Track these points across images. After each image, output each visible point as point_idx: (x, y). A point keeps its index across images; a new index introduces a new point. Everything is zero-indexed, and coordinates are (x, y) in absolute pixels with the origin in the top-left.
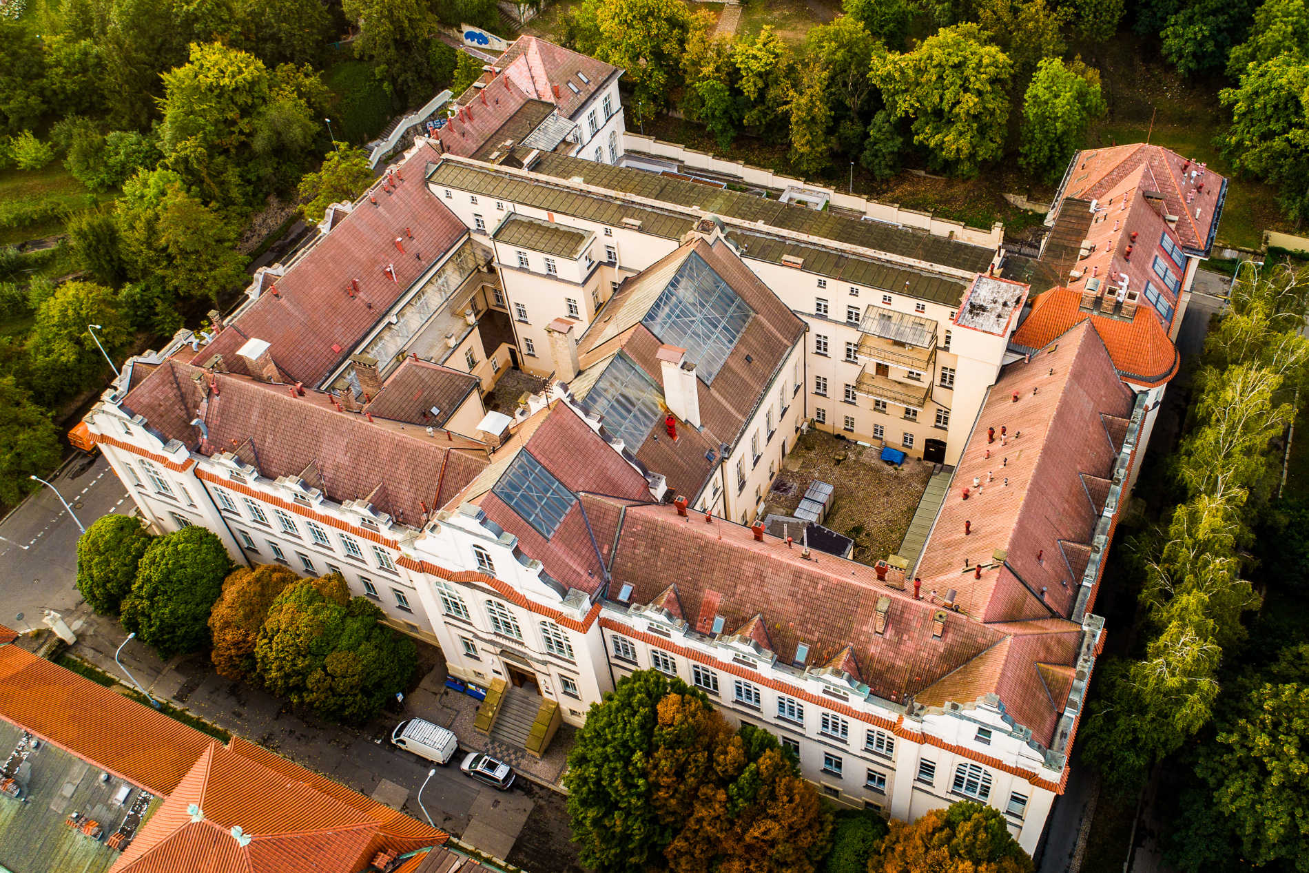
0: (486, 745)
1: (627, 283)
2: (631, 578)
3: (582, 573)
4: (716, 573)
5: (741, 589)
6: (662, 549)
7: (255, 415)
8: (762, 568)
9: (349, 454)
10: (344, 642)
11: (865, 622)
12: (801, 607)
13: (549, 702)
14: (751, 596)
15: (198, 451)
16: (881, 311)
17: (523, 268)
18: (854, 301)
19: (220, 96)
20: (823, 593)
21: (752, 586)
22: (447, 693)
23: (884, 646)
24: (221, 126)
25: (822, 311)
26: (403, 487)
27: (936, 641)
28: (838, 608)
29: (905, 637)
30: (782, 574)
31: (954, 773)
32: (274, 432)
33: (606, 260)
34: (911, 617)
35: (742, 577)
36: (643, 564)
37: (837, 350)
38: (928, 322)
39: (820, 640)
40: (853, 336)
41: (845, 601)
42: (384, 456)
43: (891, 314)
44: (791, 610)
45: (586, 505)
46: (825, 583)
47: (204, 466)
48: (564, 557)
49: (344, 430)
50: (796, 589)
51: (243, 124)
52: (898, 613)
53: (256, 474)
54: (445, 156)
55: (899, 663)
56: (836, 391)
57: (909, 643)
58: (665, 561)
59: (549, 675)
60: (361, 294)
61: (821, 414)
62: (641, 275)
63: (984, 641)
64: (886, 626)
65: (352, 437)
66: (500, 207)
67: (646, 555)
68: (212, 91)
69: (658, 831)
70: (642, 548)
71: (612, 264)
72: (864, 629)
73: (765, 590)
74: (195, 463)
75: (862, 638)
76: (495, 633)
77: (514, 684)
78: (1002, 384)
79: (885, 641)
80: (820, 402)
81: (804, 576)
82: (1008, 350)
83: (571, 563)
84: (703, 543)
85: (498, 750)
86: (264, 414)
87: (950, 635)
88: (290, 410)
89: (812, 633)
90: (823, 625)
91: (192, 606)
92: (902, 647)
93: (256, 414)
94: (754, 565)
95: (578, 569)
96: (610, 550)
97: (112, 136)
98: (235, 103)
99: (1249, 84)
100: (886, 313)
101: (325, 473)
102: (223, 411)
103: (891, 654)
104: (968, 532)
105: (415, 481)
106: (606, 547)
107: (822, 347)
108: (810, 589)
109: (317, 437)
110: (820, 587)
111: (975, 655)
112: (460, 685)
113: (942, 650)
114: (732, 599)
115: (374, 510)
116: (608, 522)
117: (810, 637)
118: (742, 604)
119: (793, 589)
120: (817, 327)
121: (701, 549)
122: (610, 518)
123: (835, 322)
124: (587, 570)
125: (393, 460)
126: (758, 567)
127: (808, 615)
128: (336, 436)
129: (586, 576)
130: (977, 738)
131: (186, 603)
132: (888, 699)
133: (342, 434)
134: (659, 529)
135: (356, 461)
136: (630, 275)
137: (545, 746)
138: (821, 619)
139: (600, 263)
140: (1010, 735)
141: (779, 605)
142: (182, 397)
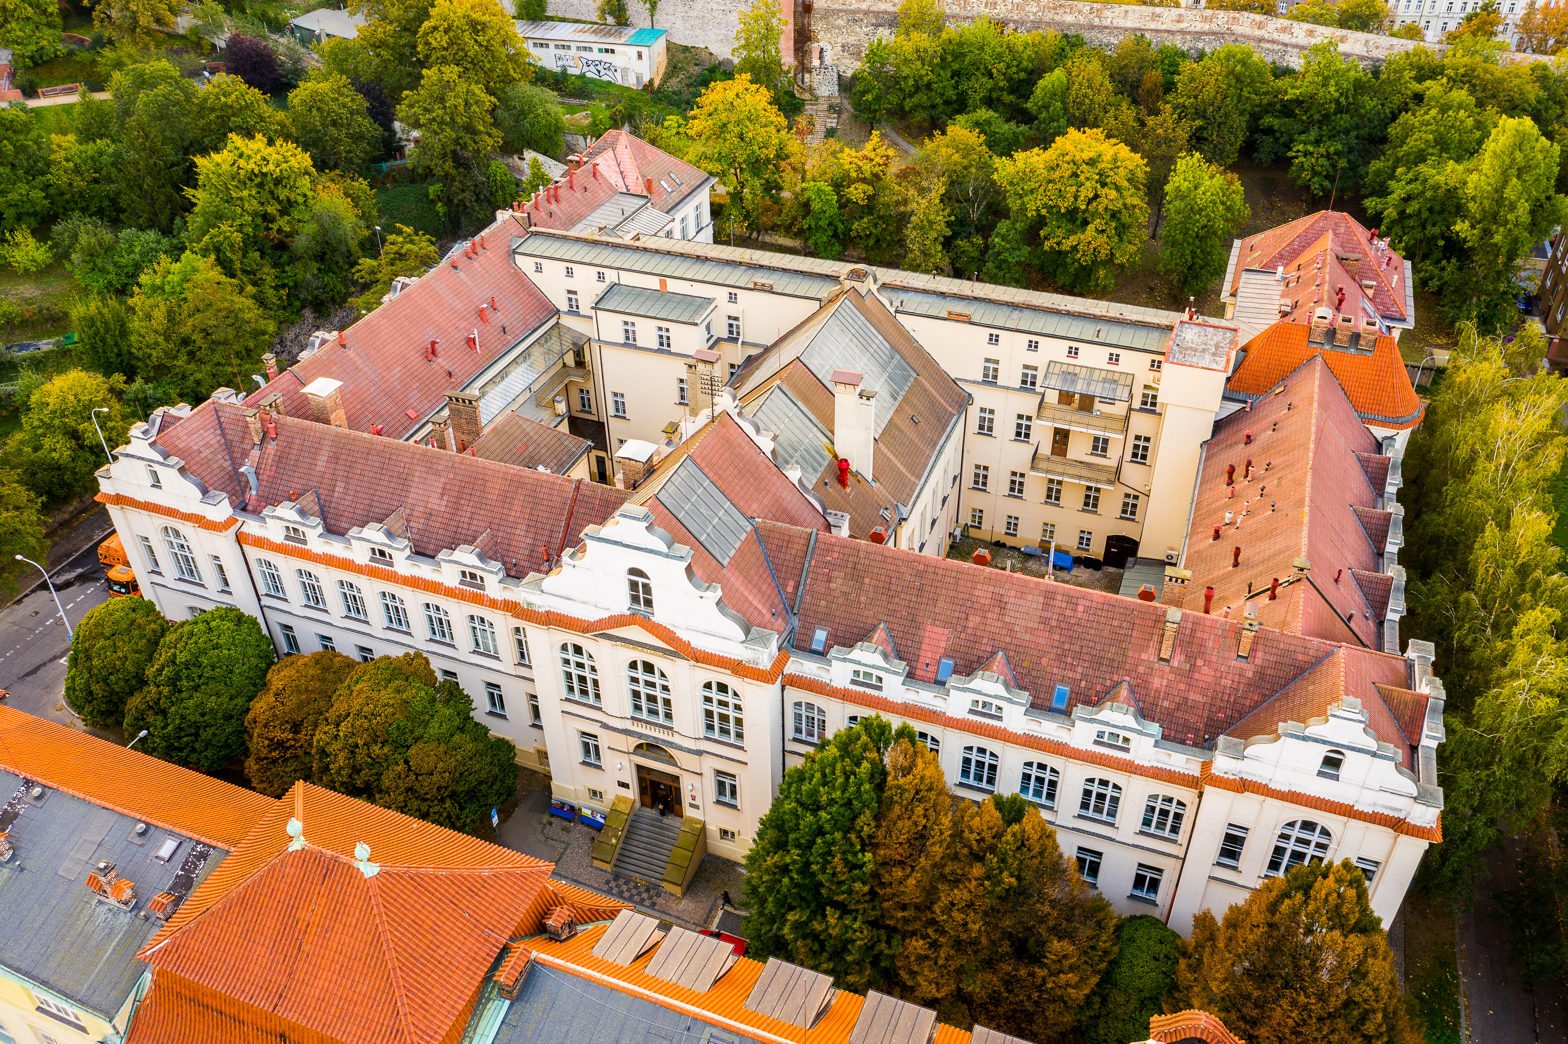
0: (608, 882)
1: (751, 362)
2: (824, 620)
3: (764, 611)
4: (940, 604)
5: (974, 620)
6: (867, 580)
7: (322, 461)
8: (1002, 592)
9: (446, 498)
10: (434, 728)
11: (1144, 648)
12: (1057, 637)
13: (693, 821)
14: (988, 628)
15: (244, 509)
16: (1064, 368)
17: (629, 343)
18: (1032, 358)
19: (261, 185)
20: (1085, 616)
21: (990, 615)
22: (551, 824)
23: (1172, 677)
24: (259, 221)
25: (990, 378)
26: (518, 532)
27: (1242, 664)
28: (1106, 633)
29: (1200, 662)
30: (1030, 597)
31: (1274, 843)
32: (347, 480)
33: (725, 335)
34: (1206, 636)
35: (976, 606)
36: (841, 601)
37: (1005, 426)
38: (1123, 377)
39: (1084, 676)
40: (1027, 404)
41: (1116, 623)
42: (493, 496)
43: (1077, 370)
44: (1042, 641)
45: (763, 533)
46: (1088, 603)
47: (252, 527)
48: (742, 589)
49: (441, 468)
50: (1049, 615)
51: (283, 223)
52: (1188, 632)
53: (320, 530)
54: (533, 229)
55: (1194, 696)
56: (999, 483)
57: (1205, 670)
58: (871, 595)
59: (701, 774)
60: (440, 360)
61: (978, 515)
62: (767, 350)
63: (1306, 658)
64: (1173, 650)
65: (451, 476)
66: (601, 277)
67: (844, 589)
68: (252, 180)
69: (884, 937)
70: (840, 581)
71: (736, 340)
72: (1144, 656)
73: (1007, 619)
74: (239, 524)
75: (1141, 669)
76: (633, 718)
77: (643, 804)
78: (1222, 436)
79: (1173, 670)
80: (977, 500)
81: (1059, 597)
82: (1225, 398)
83: (751, 598)
84: (921, 567)
85: (625, 888)
86: (335, 458)
87: (1260, 654)
88: (369, 450)
89: (1073, 668)
90: (1087, 658)
91: (225, 699)
92: (1196, 676)
93: (325, 459)
94: (991, 589)
95: (760, 607)
96: (797, 588)
97: (126, 233)
98: (277, 199)
99: (1398, 190)
100: (1071, 369)
101: (412, 524)
102: (281, 459)
103: (1182, 686)
104: (1236, 564)
105: (533, 524)
106: (791, 583)
107: (986, 428)
108: (1068, 613)
109: (405, 481)
110: (1080, 608)
111: (1295, 676)
112: (570, 813)
113: (1250, 674)
114: (963, 636)
115: (482, 557)
116: (794, 552)
117: (1070, 674)
118: (976, 640)
119: (1045, 614)
120: (983, 397)
121: (920, 574)
122: (796, 546)
123: (1007, 388)
124: (769, 610)
125: (505, 499)
126: (997, 590)
127: (1066, 646)
128: (429, 476)
129: (768, 616)
130: (1320, 774)
131: (218, 695)
132: (1183, 742)
133: (437, 474)
134: (862, 554)
135: (456, 506)
136: (754, 352)
137: (689, 878)
138: (1085, 650)
139: (719, 340)
140: (1374, 755)
141: (1027, 637)
142: (228, 446)
